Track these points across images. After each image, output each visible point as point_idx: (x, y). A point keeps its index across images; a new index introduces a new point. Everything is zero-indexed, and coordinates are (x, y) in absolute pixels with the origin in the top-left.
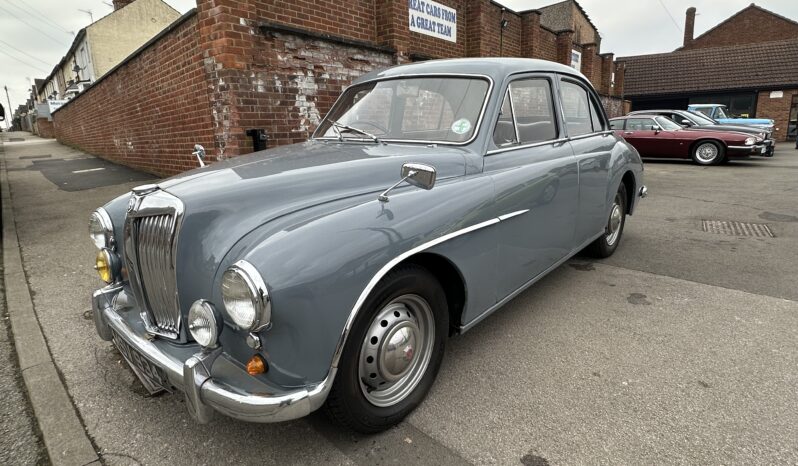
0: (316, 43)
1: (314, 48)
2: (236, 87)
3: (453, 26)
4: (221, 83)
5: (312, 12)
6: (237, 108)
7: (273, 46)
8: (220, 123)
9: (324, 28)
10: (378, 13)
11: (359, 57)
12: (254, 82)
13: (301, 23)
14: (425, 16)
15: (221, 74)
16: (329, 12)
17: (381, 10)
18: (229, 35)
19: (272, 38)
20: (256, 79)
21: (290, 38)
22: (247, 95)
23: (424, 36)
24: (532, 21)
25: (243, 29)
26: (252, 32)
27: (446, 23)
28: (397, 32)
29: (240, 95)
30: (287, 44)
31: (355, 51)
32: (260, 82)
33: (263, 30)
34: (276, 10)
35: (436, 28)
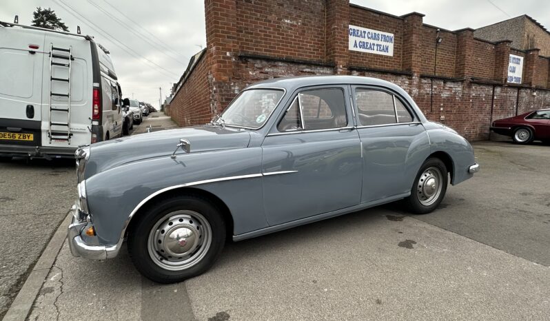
0: (276, 63)
1: (275, 66)
2: (221, 91)
3: (391, 46)
4: (215, 89)
5: (278, 45)
6: (221, 103)
7: (247, 67)
8: (213, 111)
9: (287, 53)
10: (327, 41)
11: (308, 70)
12: (233, 88)
13: (270, 51)
14: (366, 40)
15: (215, 83)
16: (291, 43)
17: (328, 40)
18: (219, 62)
19: (246, 62)
20: (234, 86)
21: (258, 61)
22: (228, 95)
23: (364, 53)
24: (466, 36)
25: (228, 58)
26: (234, 60)
27: (384, 43)
28: (339, 53)
29: (223, 95)
30: (256, 65)
31: (304, 66)
32: (237, 88)
33: (241, 57)
34: (254, 45)
35: (375, 47)
